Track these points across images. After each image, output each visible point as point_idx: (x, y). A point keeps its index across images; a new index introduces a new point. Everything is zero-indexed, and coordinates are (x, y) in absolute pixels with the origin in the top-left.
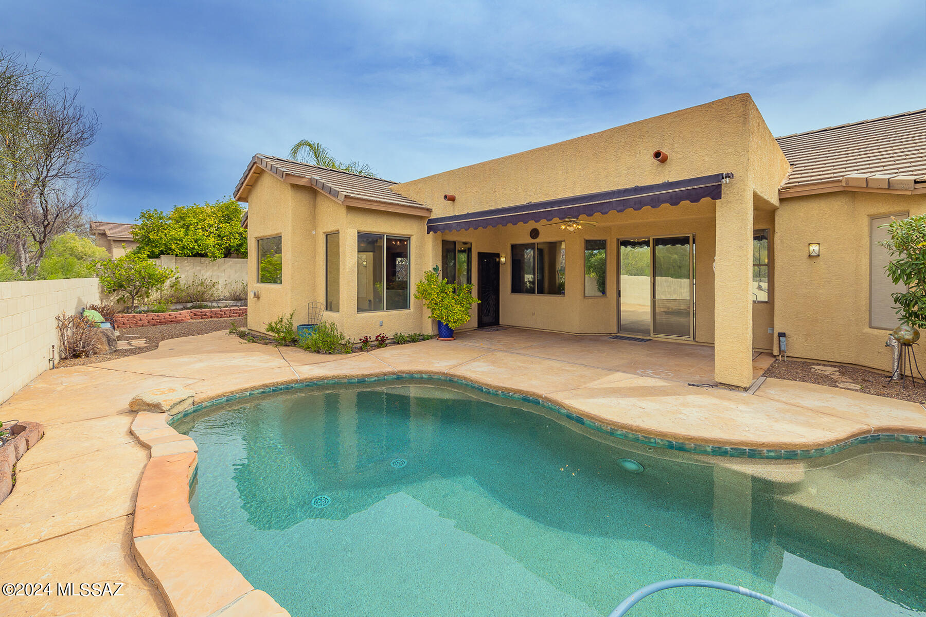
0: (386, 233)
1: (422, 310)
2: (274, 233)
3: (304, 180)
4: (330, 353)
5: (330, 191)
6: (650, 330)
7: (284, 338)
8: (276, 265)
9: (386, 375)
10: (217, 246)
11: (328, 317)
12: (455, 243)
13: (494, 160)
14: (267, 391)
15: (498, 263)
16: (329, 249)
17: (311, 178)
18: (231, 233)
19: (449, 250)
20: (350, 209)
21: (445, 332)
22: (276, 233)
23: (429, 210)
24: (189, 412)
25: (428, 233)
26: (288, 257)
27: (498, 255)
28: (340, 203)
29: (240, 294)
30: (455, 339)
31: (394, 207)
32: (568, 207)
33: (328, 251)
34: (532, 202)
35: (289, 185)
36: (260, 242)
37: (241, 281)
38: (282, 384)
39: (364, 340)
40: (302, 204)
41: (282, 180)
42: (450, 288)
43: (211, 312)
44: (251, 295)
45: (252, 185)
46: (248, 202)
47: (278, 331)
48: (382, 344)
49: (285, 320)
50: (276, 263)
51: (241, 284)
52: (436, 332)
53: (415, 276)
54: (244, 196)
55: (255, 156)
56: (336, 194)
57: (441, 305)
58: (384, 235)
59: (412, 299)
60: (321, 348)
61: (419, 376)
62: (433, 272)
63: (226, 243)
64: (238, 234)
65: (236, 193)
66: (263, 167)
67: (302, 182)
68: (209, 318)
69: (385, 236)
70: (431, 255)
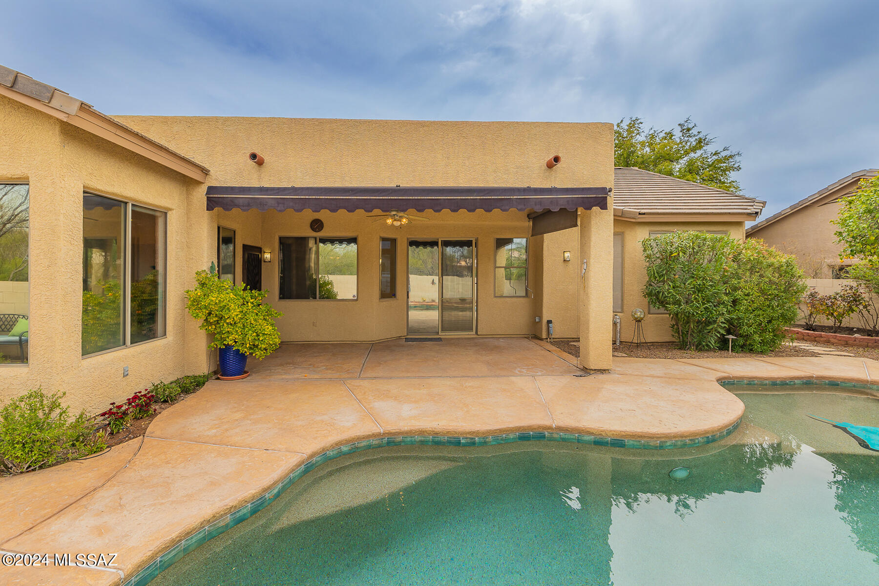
0: (131, 199)
1: (184, 335)
5: (15, 82)
6: (438, 329)
15: (261, 259)
21: (236, 365)
23: (208, 171)
25: (207, 209)
27: (260, 250)
28: (62, 117)
30: (249, 375)
32: (462, 198)
34: (401, 186)
58: (128, 203)
59: (170, 319)
62: (208, 272)
69: (130, 205)
70: (206, 245)
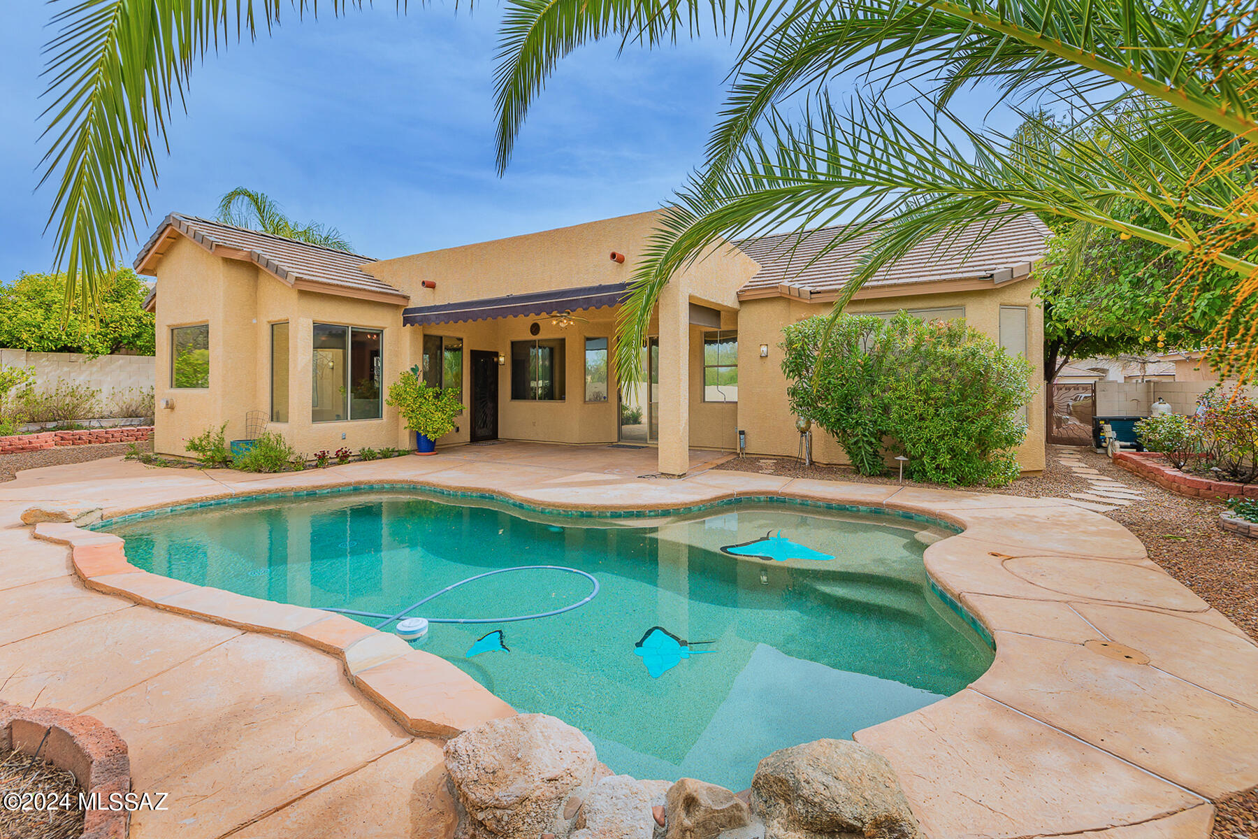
0: (351, 325)
1: (397, 419)
2: (197, 321)
3: (240, 253)
4: (275, 472)
5: (277, 270)
6: (647, 436)
7: (212, 457)
8: (196, 365)
9: (341, 486)
10: (98, 336)
11: (274, 428)
12: (441, 338)
13: (477, 244)
14: (194, 507)
15: (497, 363)
16: (275, 343)
17: (251, 252)
18: (122, 318)
19: (433, 347)
20: (303, 293)
21: (426, 445)
22: (200, 320)
23: (406, 298)
24: (96, 527)
25: (404, 325)
26: (217, 354)
27: (496, 354)
28: (290, 286)
29: (137, 408)
30: (437, 454)
31: (362, 292)
33: (275, 345)
34: (513, 295)
35: (220, 259)
36: (175, 332)
37: (139, 389)
38: (213, 499)
39: (320, 456)
40: (239, 284)
41: (211, 253)
42: (430, 392)
43: (90, 434)
44: (160, 405)
45: (164, 254)
46: (156, 275)
47: (203, 450)
48: (344, 460)
49: (213, 435)
50: (196, 362)
51: (138, 393)
52: (415, 447)
53: (389, 378)
54: (150, 267)
55: (170, 216)
56: (285, 275)
57: (418, 412)
58: (348, 327)
59: (385, 407)
60: (263, 465)
61: (380, 487)
62: (412, 373)
63: (115, 332)
64: (134, 318)
65: (138, 263)
66: (182, 231)
67: (238, 256)
68: (86, 443)
69: (350, 328)
70: (408, 352)
